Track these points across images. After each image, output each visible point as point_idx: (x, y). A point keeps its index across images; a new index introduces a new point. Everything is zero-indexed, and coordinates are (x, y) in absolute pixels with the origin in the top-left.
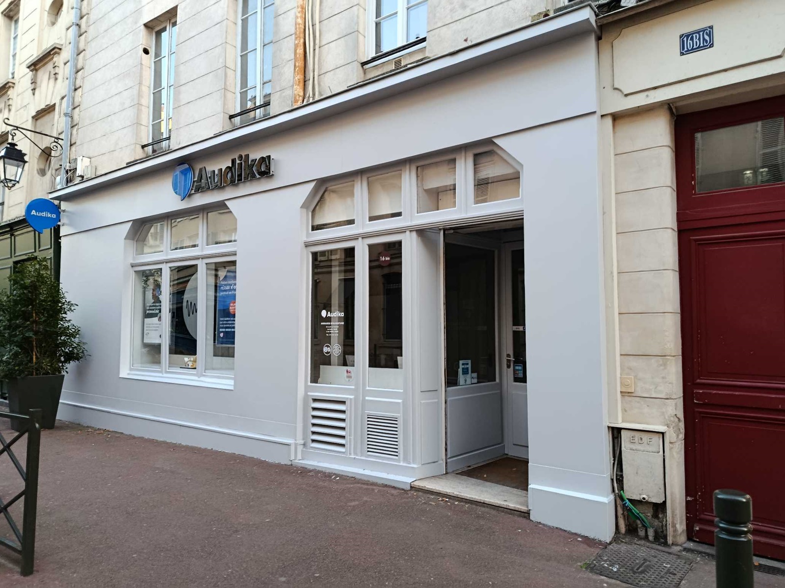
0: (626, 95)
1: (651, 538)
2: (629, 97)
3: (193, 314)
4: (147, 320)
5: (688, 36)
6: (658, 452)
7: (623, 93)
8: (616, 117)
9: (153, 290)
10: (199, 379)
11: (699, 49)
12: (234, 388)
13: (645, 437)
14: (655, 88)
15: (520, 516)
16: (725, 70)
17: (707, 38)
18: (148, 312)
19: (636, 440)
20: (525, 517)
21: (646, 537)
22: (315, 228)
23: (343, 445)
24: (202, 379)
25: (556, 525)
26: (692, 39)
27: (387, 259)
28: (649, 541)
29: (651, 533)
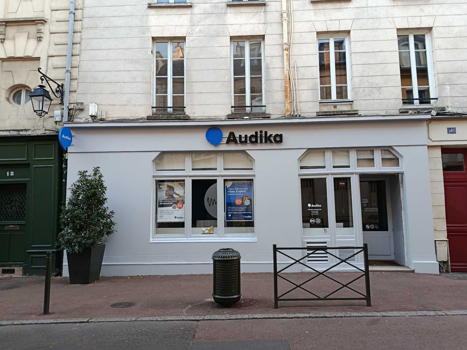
0: (433, 141)
1: (445, 272)
2: (433, 142)
3: (213, 205)
4: (159, 209)
5: (449, 129)
6: (446, 246)
7: (432, 140)
8: (429, 147)
9: (167, 191)
10: (220, 239)
11: (452, 133)
12: (257, 241)
13: (442, 242)
14: (441, 141)
15: (411, 272)
16: (459, 141)
17: (454, 130)
18: (161, 204)
19: (440, 244)
20: (413, 272)
21: (443, 272)
22: (302, 168)
23: (327, 260)
24: (223, 238)
25: (423, 273)
26: (451, 130)
27: (343, 184)
28: (444, 273)
29: (444, 270)
